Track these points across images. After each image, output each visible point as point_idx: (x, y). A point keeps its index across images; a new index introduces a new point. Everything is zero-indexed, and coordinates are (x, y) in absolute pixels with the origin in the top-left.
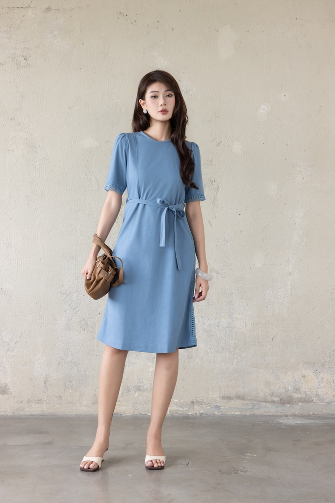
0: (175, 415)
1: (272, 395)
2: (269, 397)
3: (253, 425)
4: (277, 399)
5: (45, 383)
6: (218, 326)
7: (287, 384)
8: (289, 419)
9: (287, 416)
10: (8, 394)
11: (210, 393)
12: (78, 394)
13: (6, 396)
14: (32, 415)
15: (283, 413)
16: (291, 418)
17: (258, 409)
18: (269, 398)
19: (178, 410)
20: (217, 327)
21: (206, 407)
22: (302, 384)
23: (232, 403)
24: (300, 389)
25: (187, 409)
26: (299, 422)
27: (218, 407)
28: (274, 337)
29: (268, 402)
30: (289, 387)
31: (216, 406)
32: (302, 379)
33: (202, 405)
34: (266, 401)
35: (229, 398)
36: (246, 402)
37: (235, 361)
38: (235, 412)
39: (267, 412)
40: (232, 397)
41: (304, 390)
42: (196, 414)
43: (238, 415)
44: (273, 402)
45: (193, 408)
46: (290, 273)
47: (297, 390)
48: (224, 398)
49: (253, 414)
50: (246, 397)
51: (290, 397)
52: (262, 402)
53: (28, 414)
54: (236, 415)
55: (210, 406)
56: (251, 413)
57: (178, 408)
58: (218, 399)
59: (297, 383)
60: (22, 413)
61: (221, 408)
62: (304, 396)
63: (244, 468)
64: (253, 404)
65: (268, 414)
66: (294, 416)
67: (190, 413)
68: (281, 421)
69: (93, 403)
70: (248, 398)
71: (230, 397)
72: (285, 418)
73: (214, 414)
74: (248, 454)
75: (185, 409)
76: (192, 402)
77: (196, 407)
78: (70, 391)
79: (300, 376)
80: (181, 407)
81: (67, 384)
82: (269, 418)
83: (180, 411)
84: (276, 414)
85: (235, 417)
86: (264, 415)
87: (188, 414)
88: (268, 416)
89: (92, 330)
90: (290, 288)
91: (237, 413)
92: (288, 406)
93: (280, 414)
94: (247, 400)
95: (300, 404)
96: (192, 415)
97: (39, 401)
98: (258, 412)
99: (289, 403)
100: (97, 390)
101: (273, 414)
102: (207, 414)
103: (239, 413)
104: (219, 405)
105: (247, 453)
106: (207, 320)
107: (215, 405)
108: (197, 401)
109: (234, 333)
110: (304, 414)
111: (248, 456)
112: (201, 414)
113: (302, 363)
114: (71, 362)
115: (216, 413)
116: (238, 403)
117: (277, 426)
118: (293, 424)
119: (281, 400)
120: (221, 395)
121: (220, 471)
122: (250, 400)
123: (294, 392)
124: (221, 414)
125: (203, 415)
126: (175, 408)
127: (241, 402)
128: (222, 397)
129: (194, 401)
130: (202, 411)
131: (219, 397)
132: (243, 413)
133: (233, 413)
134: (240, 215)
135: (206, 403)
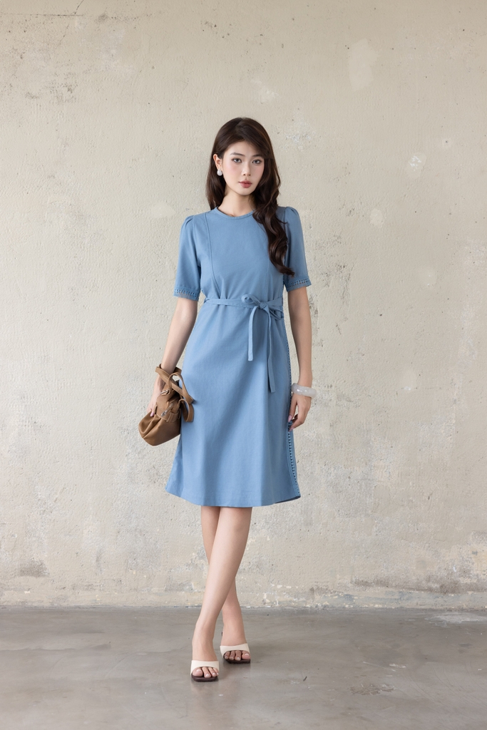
0: (287, 608)
1: (428, 579)
2: (424, 582)
3: (401, 624)
4: (436, 586)
5: (97, 561)
6: (349, 477)
7: (450, 564)
8: (453, 615)
9: (450, 610)
10: (44, 576)
11: (338, 576)
12: (145, 576)
13: (41, 579)
14: (79, 607)
15: (445, 607)
16: (457, 613)
17: (408, 599)
19: (290, 601)
20: (348, 479)
21: (332, 596)
22: (473, 564)
23: (372, 592)
24: (469, 571)
25: (304, 599)
26: (468, 620)
27: (349, 597)
28: (431, 494)
29: (422, 590)
30: (454, 568)
31: (347, 595)
32: (472, 556)
33: (326, 593)
34: (419, 589)
35: (366, 584)
36: (391, 589)
37: (375, 529)
38: (375, 604)
39: (421, 605)
40: (369, 582)
41: (475, 573)
42: (317, 606)
43: (379, 608)
44: (430, 590)
45: (313, 599)
46: (455, 400)
47: (465, 572)
48: (358, 583)
49: (401, 607)
50: (390, 582)
51: (456, 583)
52: (414, 589)
53: (73, 605)
54: (376, 609)
55: (338, 595)
56: (398, 606)
57: (291, 598)
58: (350, 585)
59: (466, 563)
60: (64, 604)
61: (353, 599)
62: (475, 581)
63: (388, 685)
64: (400, 592)
65: (423, 607)
66: (461, 610)
67: (308, 606)
68: (442, 618)
70: (394, 585)
71: (366, 582)
72: (447, 613)
73: (344, 608)
74: (394, 665)
75: (301, 599)
76: (312, 590)
77: (317, 597)
78: (134, 573)
79: (470, 552)
80: (295, 597)
81: (130, 562)
82: (424, 614)
83: (294, 602)
84: (434, 607)
85: (374, 611)
86: (418, 609)
87: (305, 607)
88: (423, 610)
90: (454, 422)
91: (377, 606)
92: (453, 595)
93: (441, 608)
94: (392, 587)
95: (470, 593)
96: (311, 607)
97: (90, 587)
98: (407, 604)
99: (453, 592)
100: (172, 570)
101: (430, 607)
102: (333, 607)
103: (381, 606)
104: (351, 593)
105: (392, 663)
106: (333, 469)
107: (345, 593)
108: (318, 588)
109: (373, 488)
110: (476, 608)
111: (393, 667)
112: (325, 606)
113: (472, 533)
114: (136, 529)
115: (347, 606)
116: (379, 591)
117: (436, 624)
118: (460, 622)
119: (442, 587)
120: (354, 580)
121: (352, 689)
122: (396, 586)
123: (460, 576)
124: (353, 608)
125: (328, 609)
126: (287, 598)
127: (384, 589)
128: (356, 583)
129: (315, 588)
130: (326, 603)
131: (351, 582)
132: (386, 606)
133: (371, 605)
134: (381, 315)
135: (332, 591)
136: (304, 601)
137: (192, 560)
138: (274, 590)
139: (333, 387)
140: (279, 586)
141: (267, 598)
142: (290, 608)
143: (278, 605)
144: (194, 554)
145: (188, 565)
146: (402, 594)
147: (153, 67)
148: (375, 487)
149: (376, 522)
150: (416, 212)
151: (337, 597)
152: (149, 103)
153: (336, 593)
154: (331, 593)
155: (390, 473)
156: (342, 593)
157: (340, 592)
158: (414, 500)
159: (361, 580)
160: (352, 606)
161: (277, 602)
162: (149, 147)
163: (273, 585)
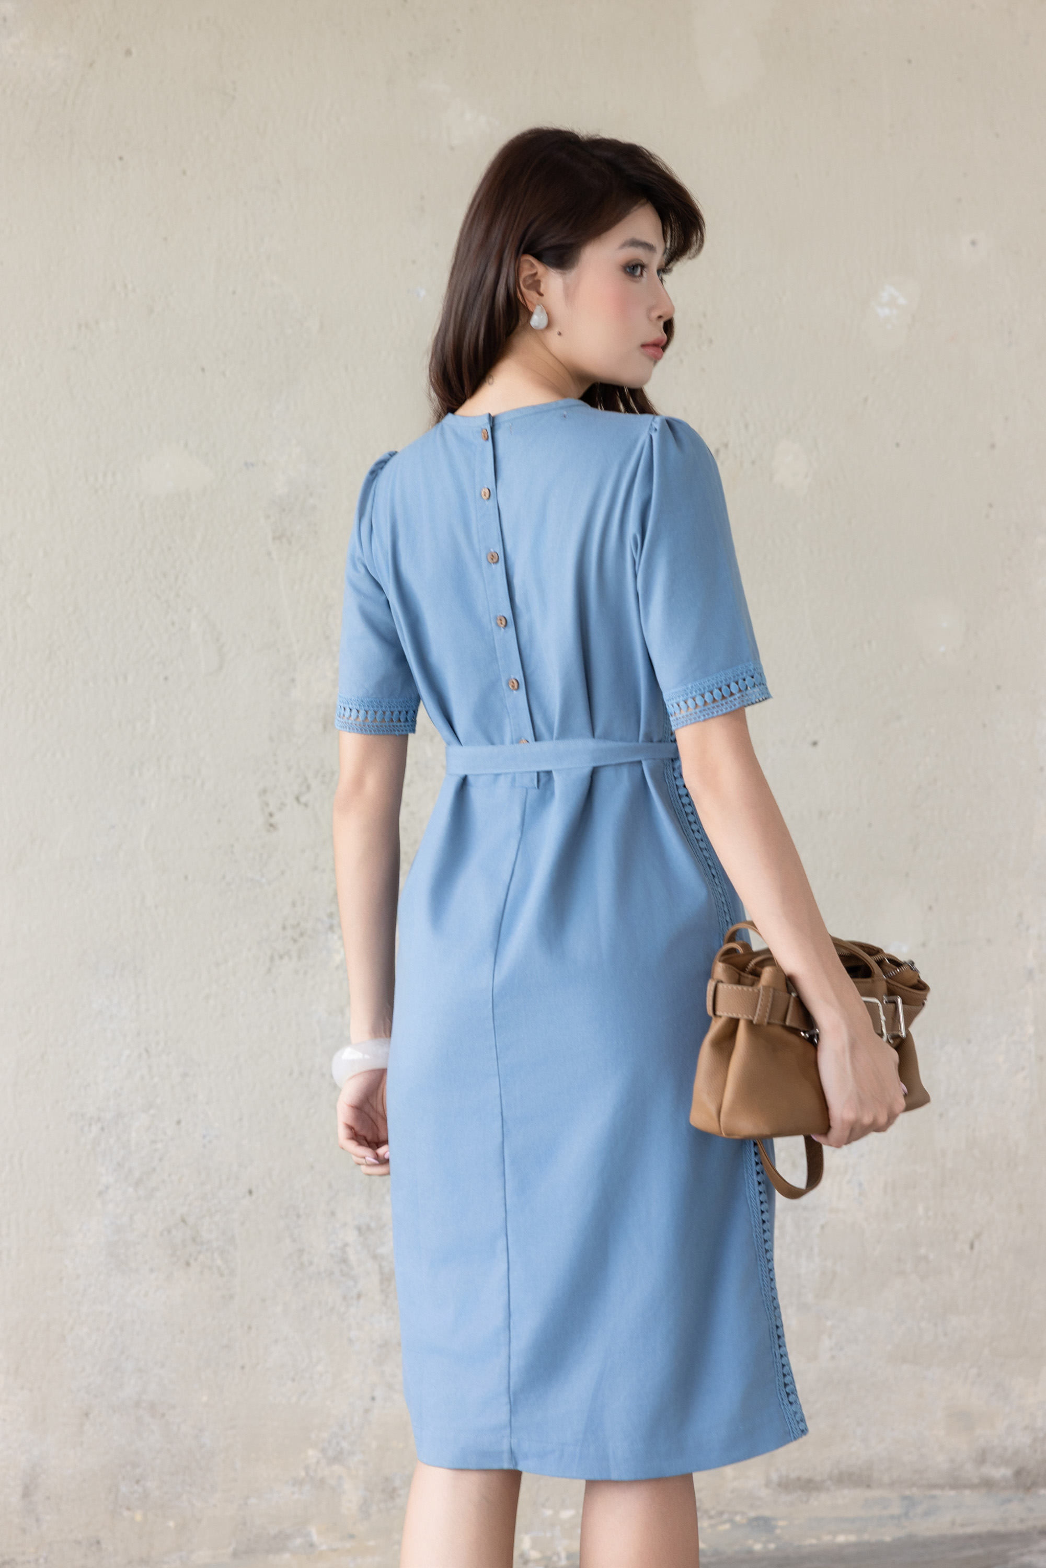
1: (982, 1458)
2: (969, 1467)
4: (1001, 1473)
5: (27, 1493)
12: (171, 1524)
17: (926, 1514)
18: (971, 1472)
23: (821, 1503)
27: (763, 1524)
28: (979, 1235)
29: (966, 1487)
31: (757, 1519)
34: (956, 1483)
35: (808, 1486)
36: (877, 1493)
38: (836, 1533)
39: (963, 1525)
40: (819, 1479)
43: (848, 1545)
44: (988, 1484)
48: (786, 1485)
49: (910, 1536)
50: (876, 1475)
52: (941, 1487)
54: (842, 1547)
55: (731, 1521)
56: (901, 1533)
58: (764, 1493)
61: (775, 1526)
64: (904, 1498)
65: (969, 1530)
69: (235, 1555)
70: (886, 1480)
71: (810, 1481)
73: (750, 1552)
78: (139, 1517)
81: (124, 1489)
84: (1001, 1528)
86: (956, 1538)
89: (219, 1262)
91: (841, 1539)
93: (1019, 1527)
94: (881, 1485)
98: (927, 1527)
100: (253, 1501)
101: (990, 1528)
103: (852, 1538)
104: (767, 1513)
107: (752, 1514)
114: (137, 1404)
115: (758, 1547)
116: (846, 1500)
119: (1018, 1473)
120: (775, 1477)
122: (892, 1484)
124: (777, 1549)
127: (859, 1494)
128: (780, 1485)
131: (768, 1485)
132: (866, 1537)
133: (827, 1538)
134: (815, 744)
135: (713, 1513)
137: (307, 1468)
141: (534, 1546)
144: (311, 1452)
145: (298, 1483)
146: (910, 1502)
147: (128, 52)
148: (823, 1227)
149: (829, 1323)
150: (898, 445)
151: (727, 1526)
152: (121, 158)
153: (726, 1516)
154: (711, 1517)
155: (860, 1185)
156: (743, 1513)
157: (736, 1513)
158: (931, 1256)
159: (793, 1475)
160: (772, 1546)
161: (563, 1555)
162: (125, 286)
163: (548, 1512)
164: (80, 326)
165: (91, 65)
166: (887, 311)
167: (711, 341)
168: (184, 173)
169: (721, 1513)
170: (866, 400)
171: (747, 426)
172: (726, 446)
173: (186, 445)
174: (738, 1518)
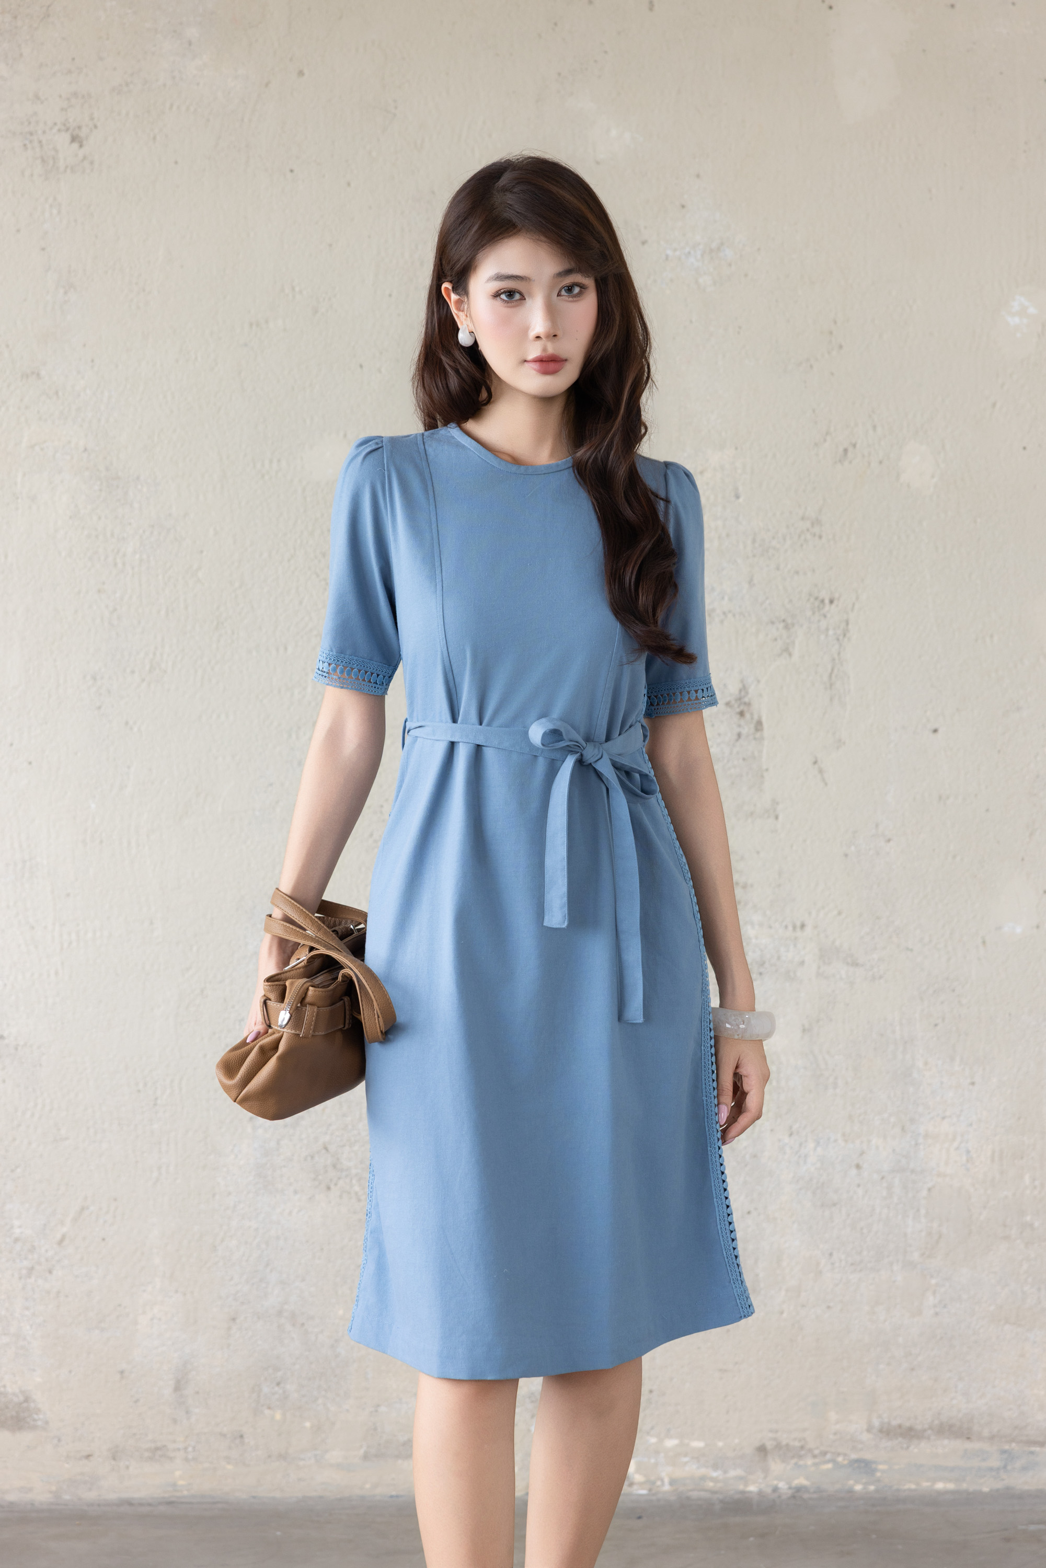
0: (694, 1494)
3: (1008, 1538)
6: (858, 1167)
10: (34, 1428)
11: (833, 1416)
12: (308, 1424)
13: (27, 1437)
17: (1024, 1469)
19: (703, 1478)
20: (854, 1171)
21: (815, 1464)
23: (921, 1451)
25: (739, 1472)
27: (864, 1466)
31: (857, 1461)
33: (800, 1457)
35: (909, 1433)
36: (977, 1445)
37: (931, 1300)
38: (934, 1480)
40: (919, 1427)
42: (775, 1489)
43: (946, 1493)
45: (766, 1471)
48: (887, 1432)
49: (1008, 1489)
50: (976, 1428)
52: (1040, 1444)
54: (938, 1493)
55: (833, 1461)
56: (999, 1486)
57: (703, 1471)
58: (865, 1437)
61: (876, 1470)
64: (1004, 1452)
67: (752, 1488)
69: (365, 1457)
70: (986, 1433)
71: (911, 1429)
73: (851, 1491)
75: (732, 1473)
76: (762, 1450)
77: (776, 1466)
78: (278, 1416)
80: (715, 1467)
81: (265, 1390)
83: (713, 1479)
85: (934, 1501)
87: (743, 1492)
89: (357, 1188)
91: (940, 1486)
94: (980, 1438)
96: (760, 1493)
97: (158, 1454)
98: (1025, 1481)
100: (383, 1409)
102: (819, 1491)
103: (951, 1486)
104: (868, 1456)
106: (811, 1145)
107: (854, 1456)
108: (778, 1446)
109: (924, 1193)
112: (799, 1489)
114: (280, 1313)
115: (858, 1487)
116: (945, 1450)
120: (876, 1423)
122: (992, 1438)
124: (877, 1491)
125: (806, 1496)
126: (690, 1469)
127: (958, 1445)
128: (881, 1431)
129: (769, 1445)
130: (801, 1481)
131: (869, 1430)
132: (964, 1486)
133: (926, 1484)
134: (935, 731)
135: (816, 1452)
136: (740, 1478)
138: (657, 1452)
139: (809, 929)
140: (671, 1443)
141: (638, 1471)
142: (703, 1494)
143: (667, 1487)
146: (1009, 1457)
147: (301, 73)
148: (929, 1190)
149: (933, 1281)
150: (1025, 448)
151: (830, 1466)
152: (292, 171)
153: (828, 1456)
154: (815, 1456)
155: (968, 1152)
156: (845, 1455)
157: (839, 1454)
158: (1036, 1224)
159: (894, 1423)
160: (872, 1488)
161: (666, 1480)
162: (293, 289)
163: (653, 1440)
164: (251, 325)
165: (267, 85)
166: (1017, 320)
167: (841, 347)
168: (349, 184)
169: (824, 1453)
170: (994, 405)
171: (874, 427)
172: (854, 446)
173: (345, 436)
174: (840, 1459)
